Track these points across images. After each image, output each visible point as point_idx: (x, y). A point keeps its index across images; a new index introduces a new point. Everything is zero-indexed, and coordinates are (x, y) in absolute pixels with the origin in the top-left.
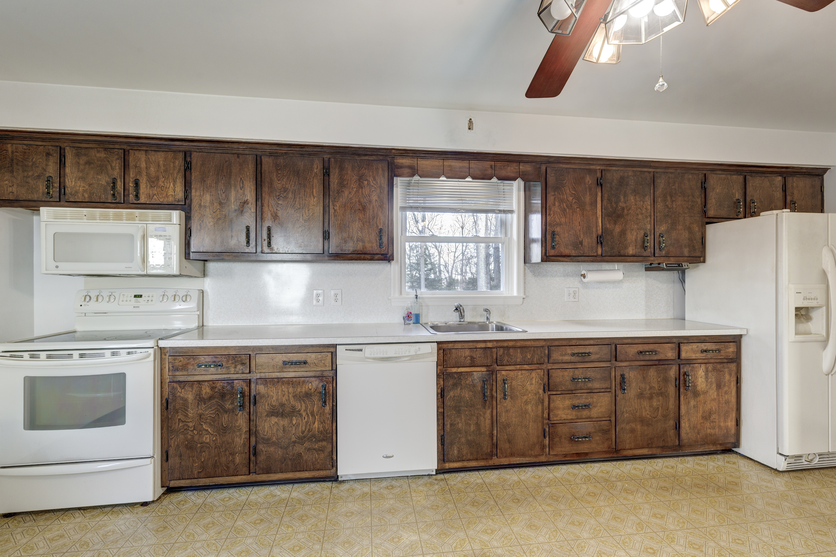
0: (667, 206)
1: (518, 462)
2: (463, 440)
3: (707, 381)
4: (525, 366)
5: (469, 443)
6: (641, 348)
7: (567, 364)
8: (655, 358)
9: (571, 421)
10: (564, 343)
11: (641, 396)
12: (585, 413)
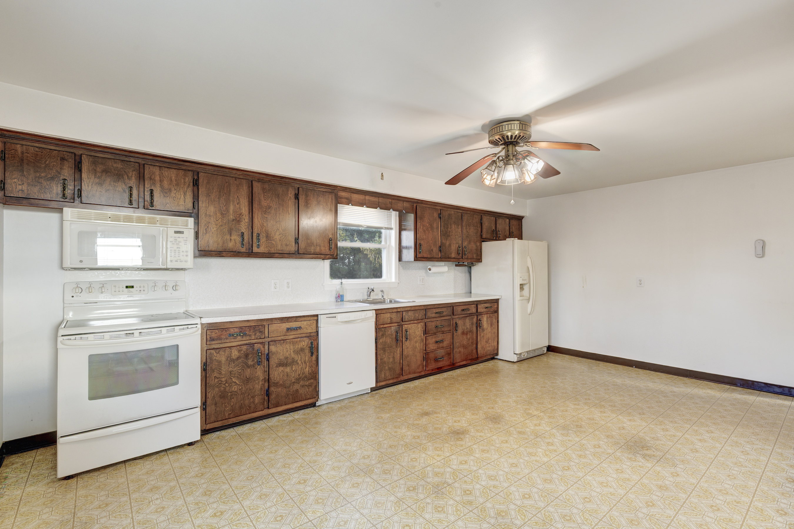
0: (467, 231)
1: (412, 377)
2: (387, 368)
3: (487, 323)
4: (415, 321)
5: (390, 369)
6: (463, 307)
7: (433, 319)
8: (469, 312)
9: (435, 350)
10: (432, 307)
11: (463, 333)
12: (441, 345)
